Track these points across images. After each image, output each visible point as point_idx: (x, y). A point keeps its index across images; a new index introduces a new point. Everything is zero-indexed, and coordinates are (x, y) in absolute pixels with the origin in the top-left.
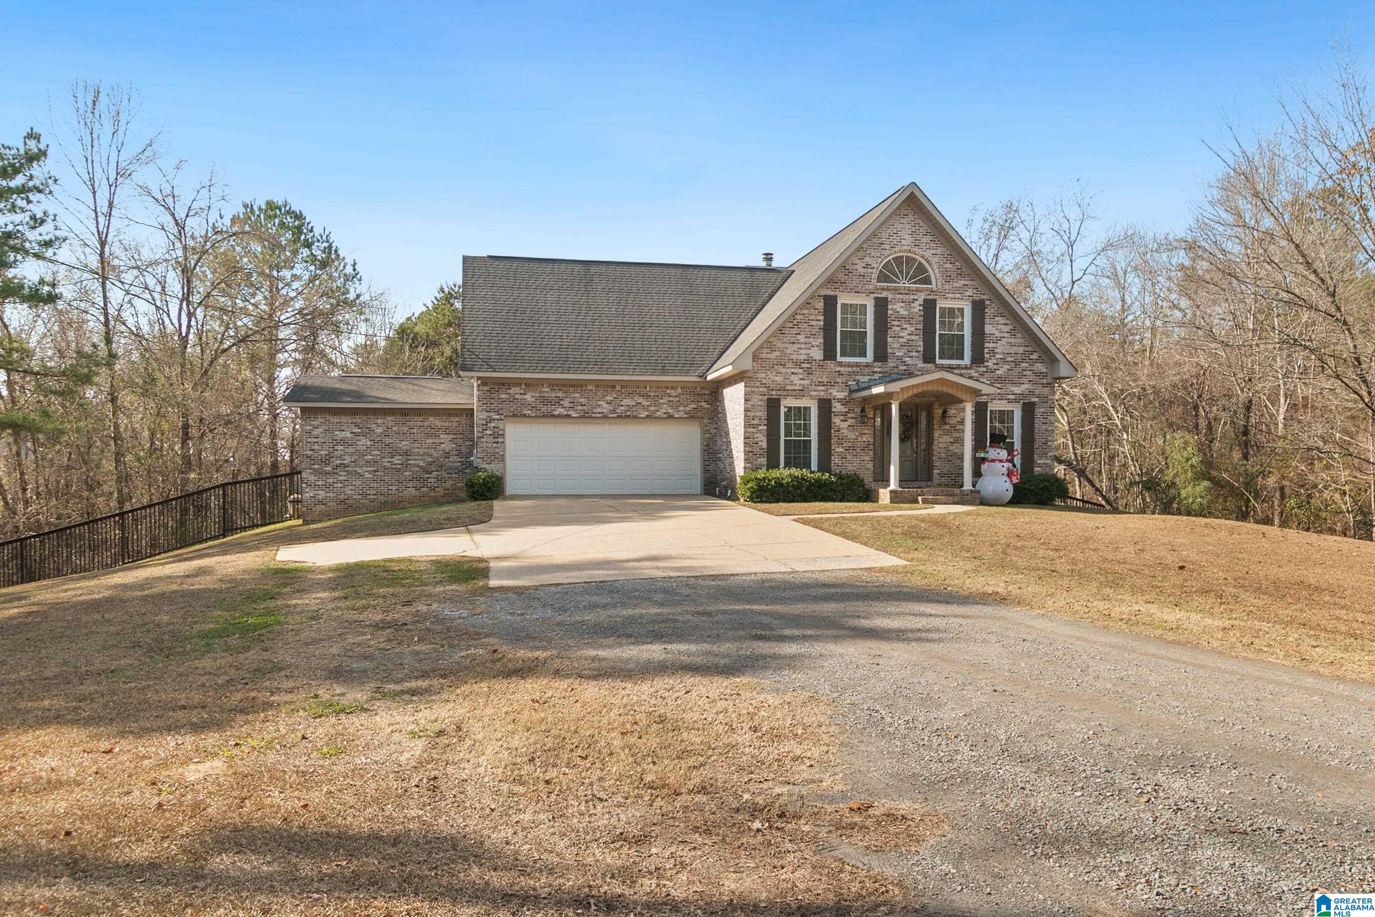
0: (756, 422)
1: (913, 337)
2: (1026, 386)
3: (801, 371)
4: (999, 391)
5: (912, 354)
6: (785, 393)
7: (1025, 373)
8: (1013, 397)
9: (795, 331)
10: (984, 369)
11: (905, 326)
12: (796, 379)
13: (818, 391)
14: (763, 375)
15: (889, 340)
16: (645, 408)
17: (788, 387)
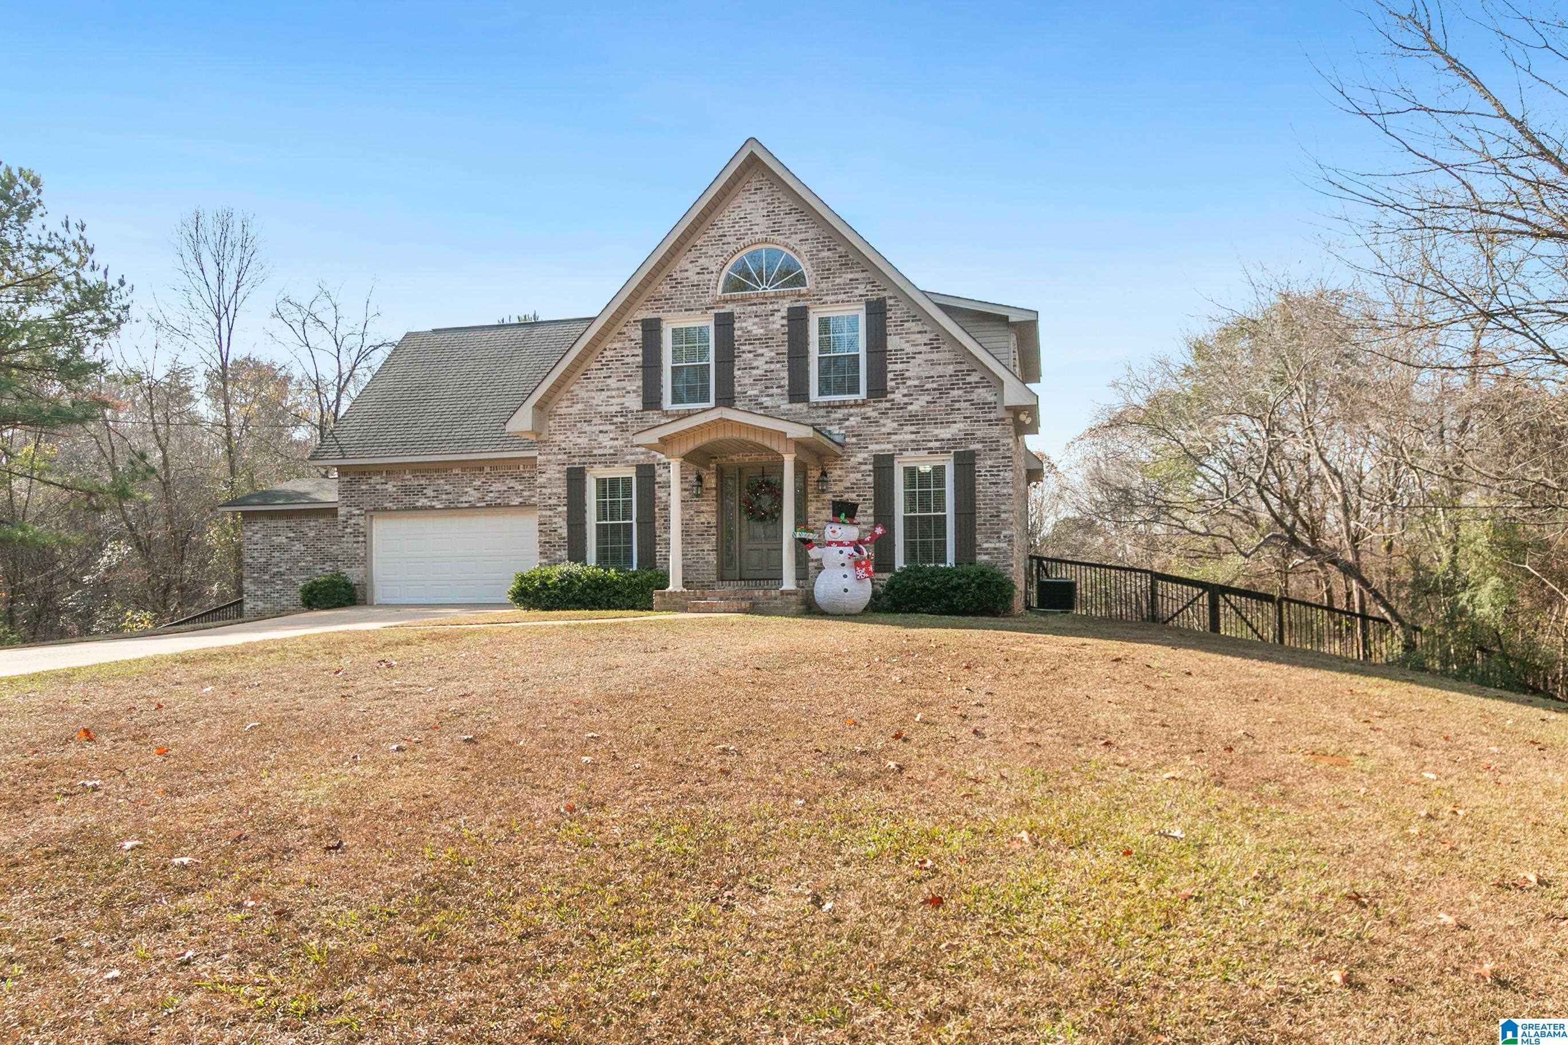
0: (553, 501)
1: (772, 367)
2: (961, 426)
3: (613, 427)
4: (913, 437)
5: (771, 391)
6: (591, 460)
7: (957, 405)
8: (937, 444)
9: (605, 373)
10: (888, 405)
11: (760, 351)
12: (605, 440)
13: (636, 454)
14: (562, 437)
15: (737, 373)
16: (519, 494)
17: (595, 452)
